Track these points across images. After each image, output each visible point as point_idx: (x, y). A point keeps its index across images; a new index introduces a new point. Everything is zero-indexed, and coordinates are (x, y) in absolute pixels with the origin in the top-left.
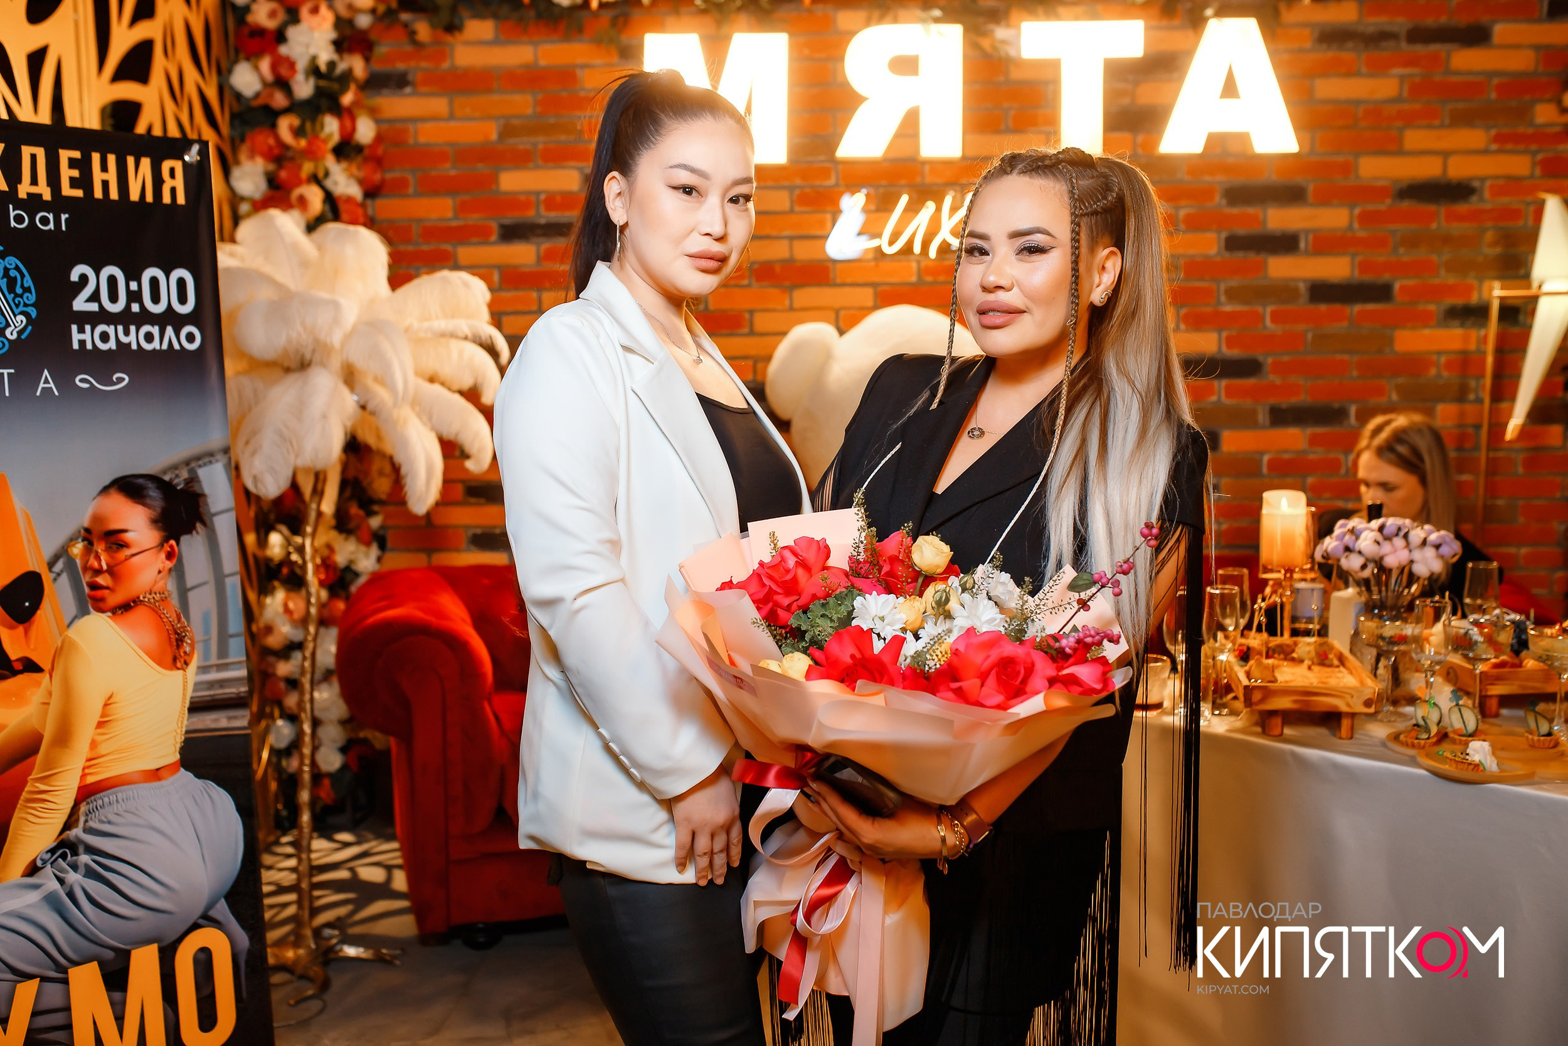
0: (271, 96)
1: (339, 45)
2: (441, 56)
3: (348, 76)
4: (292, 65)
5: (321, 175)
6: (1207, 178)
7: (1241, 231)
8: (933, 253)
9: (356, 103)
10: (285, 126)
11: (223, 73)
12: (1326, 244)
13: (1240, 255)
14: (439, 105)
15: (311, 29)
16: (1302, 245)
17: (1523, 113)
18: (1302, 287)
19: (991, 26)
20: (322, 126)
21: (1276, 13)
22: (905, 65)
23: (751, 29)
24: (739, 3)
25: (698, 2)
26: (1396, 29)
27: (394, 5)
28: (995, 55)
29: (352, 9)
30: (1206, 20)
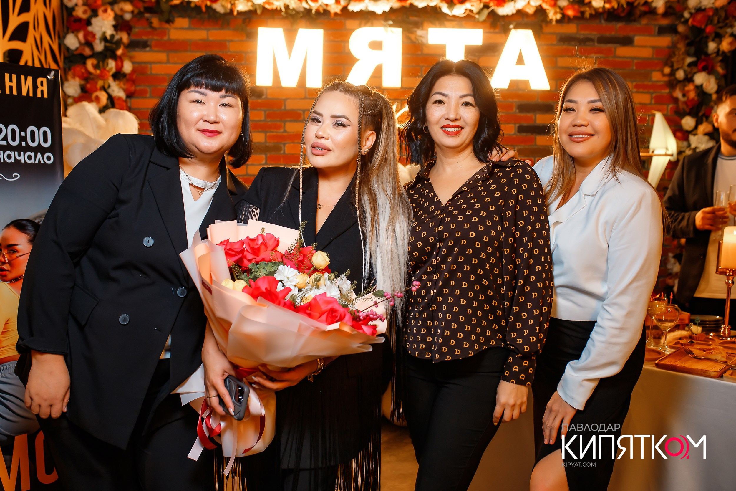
0: (84, 49)
1: (116, 27)
2: (164, 33)
3: (120, 42)
4: (94, 36)
5: (106, 87)
6: (510, 100)
7: (525, 124)
9: (123, 54)
10: (90, 64)
11: (61, 38)
13: (524, 134)
14: (162, 56)
15: (103, 19)
17: (647, 76)
19: (415, 29)
20: (107, 64)
21: (541, 28)
22: (376, 45)
23: (307, 27)
24: (301, 15)
25: (283, 14)
26: (593, 37)
27: (142, 10)
28: (417, 42)
29: (122, 10)
30: (510, 30)
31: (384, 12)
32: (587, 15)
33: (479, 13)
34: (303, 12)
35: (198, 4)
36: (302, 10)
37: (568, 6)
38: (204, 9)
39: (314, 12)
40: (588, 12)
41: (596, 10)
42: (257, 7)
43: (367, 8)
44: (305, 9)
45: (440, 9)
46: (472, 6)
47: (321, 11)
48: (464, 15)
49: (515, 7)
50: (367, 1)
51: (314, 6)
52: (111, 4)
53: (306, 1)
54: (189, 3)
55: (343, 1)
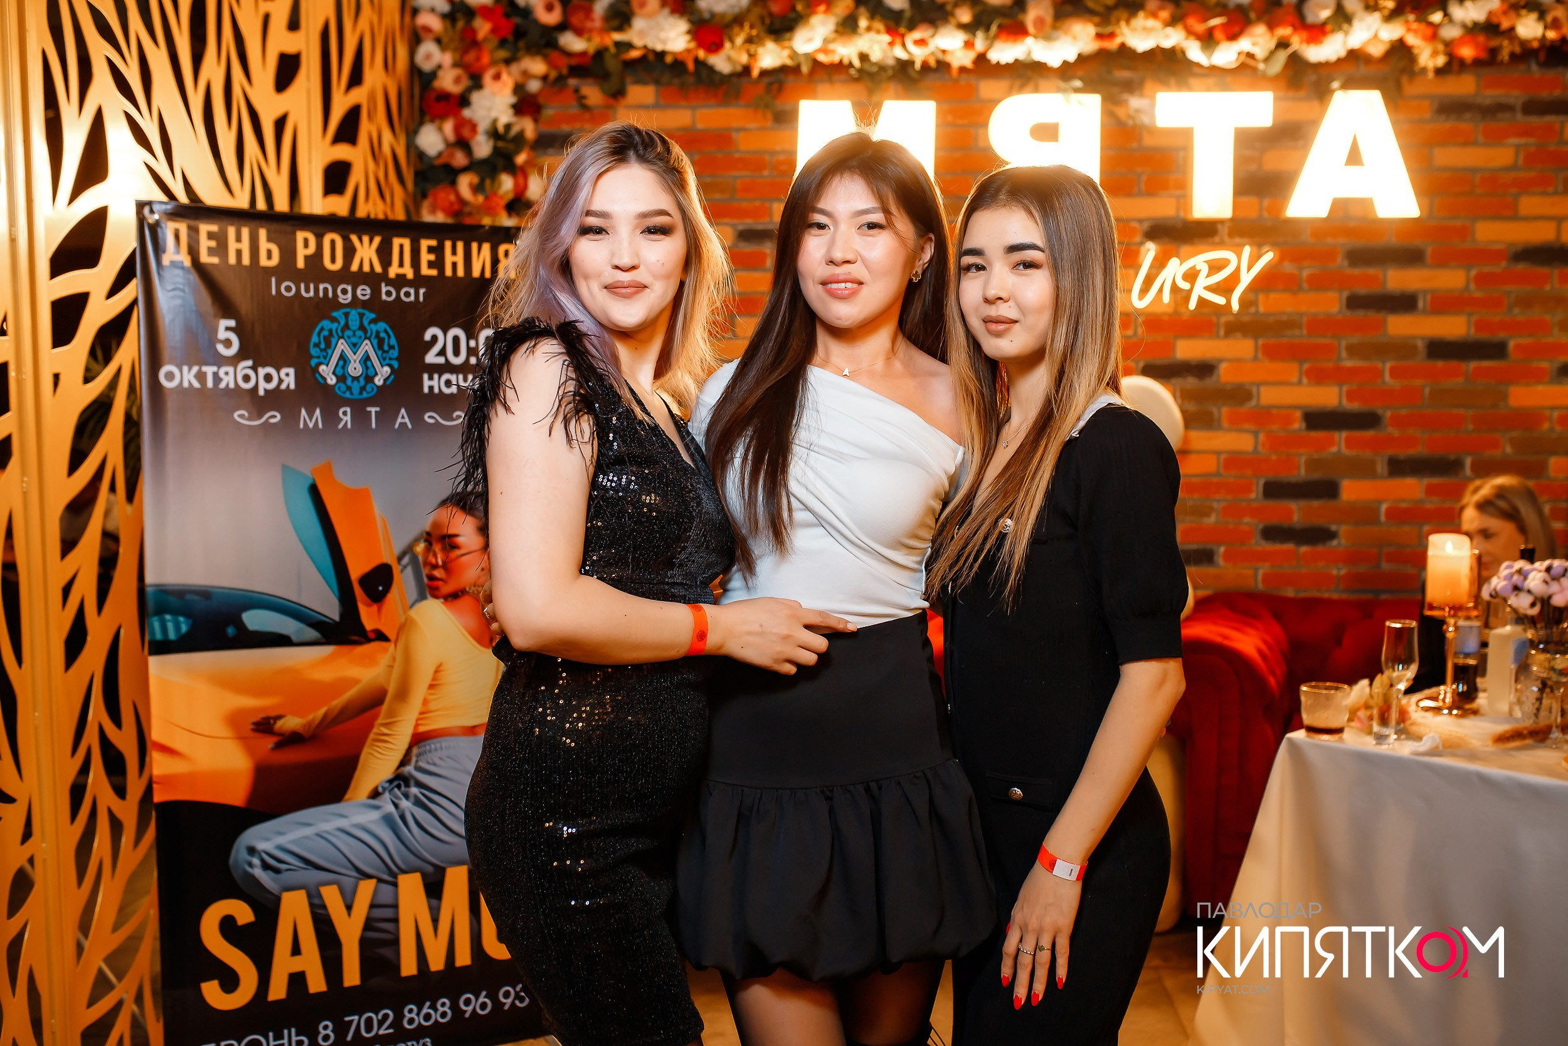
0: (452, 155)
1: (517, 109)
3: (521, 135)
4: (473, 127)
6: (1330, 241)
7: (1362, 290)
9: (529, 163)
10: (465, 183)
11: (412, 133)
12: (1444, 304)
13: (1360, 314)
15: (493, 94)
16: (1420, 304)
18: (1420, 344)
19: (1125, 96)
20: (500, 185)
21: (1399, 86)
22: (1046, 132)
23: (898, 97)
24: (890, 72)
25: (852, 71)
26: (1511, 101)
27: (565, 71)
28: (1130, 122)
29: (526, 74)
30: (1333, 91)
31: (1065, 63)
32: (1505, 55)
33: (1267, 60)
34: (893, 67)
35: (680, 58)
36: (891, 62)
37: (1461, 38)
38: (691, 66)
39: (918, 66)
40: (1507, 49)
41: (1524, 43)
42: (802, 60)
43: (1029, 53)
44: (898, 60)
45: (1183, 52)
46: (1253, 44)
47: (933, 63)
48: (1234, 66)
49: (1345, 43)
50: (1029, 41)
51: (919, 54)
52: (508, 62)
53: (904, 45)
54: (661, 55)
55: (980, 44)
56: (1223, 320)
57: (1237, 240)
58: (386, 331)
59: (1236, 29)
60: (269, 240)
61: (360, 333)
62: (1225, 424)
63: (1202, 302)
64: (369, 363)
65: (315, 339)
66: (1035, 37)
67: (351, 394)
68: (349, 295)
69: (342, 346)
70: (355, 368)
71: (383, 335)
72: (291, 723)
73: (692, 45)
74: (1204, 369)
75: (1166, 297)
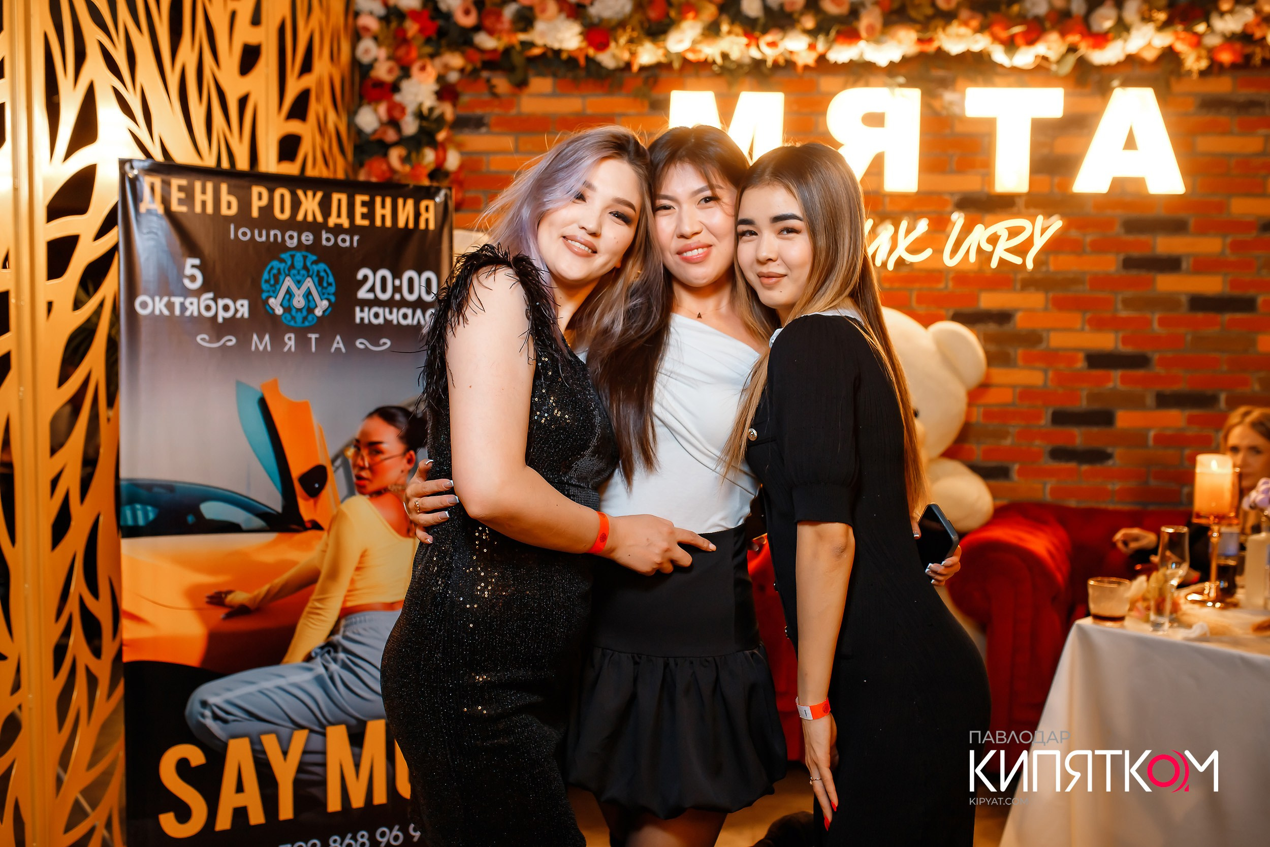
0: (385, 132)
1: (439, 95)
2: (512, 105)
3: (441, 119)
4: (403, 109)
6: (1109, 212)
7: (1135, 253)
8: (891, 266)
9: (448, 140)
10: (395, 156)
11: (352, 114)
12: (1204, 265)
13: (1134, 273)
14: (508, 142)
15: (420, 82)
16: (1184, 265)
18: (1184, 299)
19: (940, 91)
20: (423, 156)
21: (1168, 86)
22: (875, 120)
23: (752, 89)
24: (746, 69)
25: (715, 68)
26: (1262, 99)
27: (479, 65)
28: (944, 113)
29: (447, 67)
30: (1113, 89)
31: (892, 63)
32: (1257, 60)
33: (1059, 62)
34: (749, 65)
35: (573, 55)
36: (747, 60)
37: (1221, 46)
38: (582, 61)
39: (769, 63)
40: (1259, 55)
42: (674, 58)
43: (861, 55)
44: (753, 59)
45: (989, 56)
46: (1048, 49)
47: (782, 62)
48: (1032, 67)
49: (1124, 48)
50: (862, 44)
51: (770, 54)
52: (432, 56)
53: (758, 47)
54: (558, 52)
55: (821, 46)
56: (1020, 276)
57: (1032, 211)
58: (325, 271)
59: (1034, 36)
60: (230, 192)
61: (303, 272)
62: (1020, 363)
63: (1002, 262)
64: (310, 297)
65: (265, 276)
66: (867, 41)
67: (295, 322)
68: (295, 241)
69: (288, 282)
70: (299, 301)
71: (322, 274)
72: (239, 597)
73: (584, 44)
74: (1003, 317)
75: (973, 258)
